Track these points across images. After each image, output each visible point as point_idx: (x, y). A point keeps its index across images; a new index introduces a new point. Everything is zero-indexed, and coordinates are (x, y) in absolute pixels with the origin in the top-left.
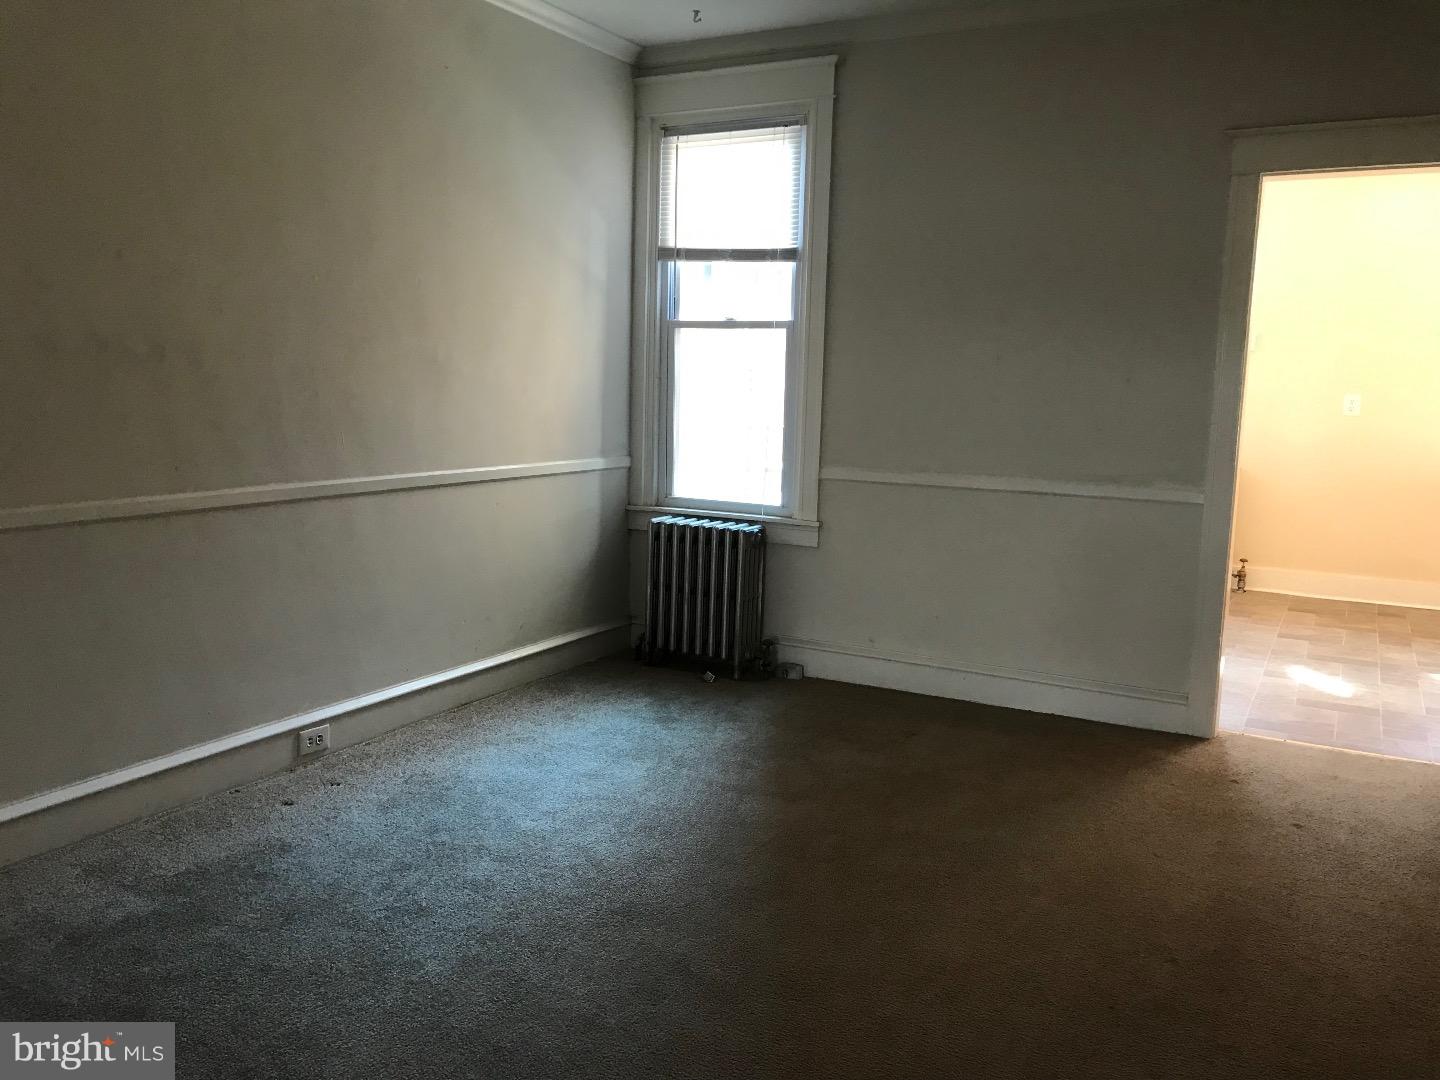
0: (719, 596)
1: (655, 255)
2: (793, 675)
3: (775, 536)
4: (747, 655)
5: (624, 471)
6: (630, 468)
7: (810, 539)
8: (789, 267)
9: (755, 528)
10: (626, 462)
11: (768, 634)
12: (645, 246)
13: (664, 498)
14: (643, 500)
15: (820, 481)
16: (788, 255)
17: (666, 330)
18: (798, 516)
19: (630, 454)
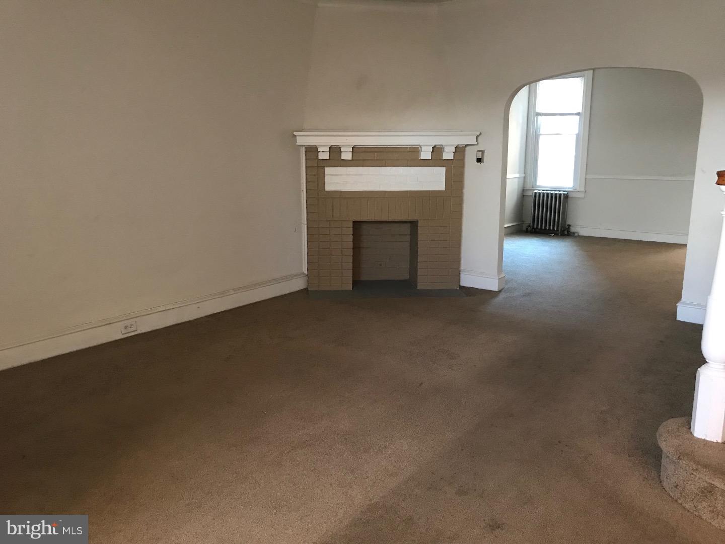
0: (555, 212)
1: (535, 114)
2: (576, 235)
3: (570, 195)
4: (563, 229)
5: (523, 178)
6: (524, 177)
7: (582, 195)
8: (578, 117)
9: (566, 193)
10: (523, 175)
11: (568, 223)
12: (531, 114)
13: (534, 186)
14: (528, 186)
15: (586, 178)
16: (578, 114)
17: (537, 137)
18: (578, 189)
19: (525, 173)
